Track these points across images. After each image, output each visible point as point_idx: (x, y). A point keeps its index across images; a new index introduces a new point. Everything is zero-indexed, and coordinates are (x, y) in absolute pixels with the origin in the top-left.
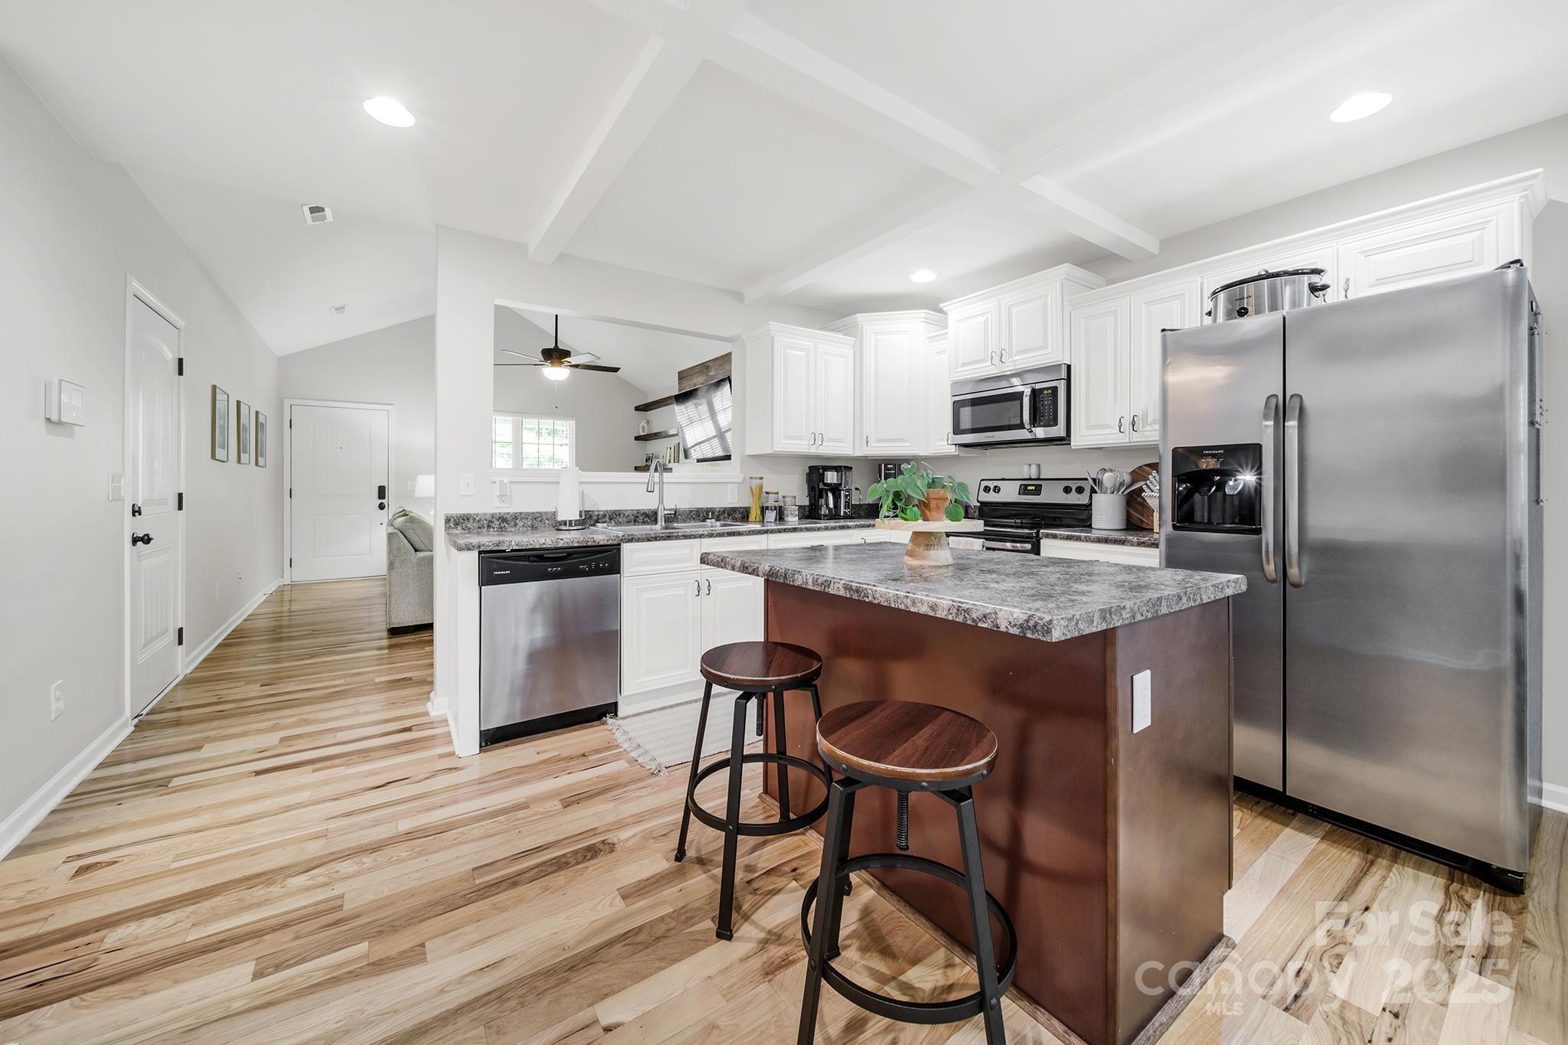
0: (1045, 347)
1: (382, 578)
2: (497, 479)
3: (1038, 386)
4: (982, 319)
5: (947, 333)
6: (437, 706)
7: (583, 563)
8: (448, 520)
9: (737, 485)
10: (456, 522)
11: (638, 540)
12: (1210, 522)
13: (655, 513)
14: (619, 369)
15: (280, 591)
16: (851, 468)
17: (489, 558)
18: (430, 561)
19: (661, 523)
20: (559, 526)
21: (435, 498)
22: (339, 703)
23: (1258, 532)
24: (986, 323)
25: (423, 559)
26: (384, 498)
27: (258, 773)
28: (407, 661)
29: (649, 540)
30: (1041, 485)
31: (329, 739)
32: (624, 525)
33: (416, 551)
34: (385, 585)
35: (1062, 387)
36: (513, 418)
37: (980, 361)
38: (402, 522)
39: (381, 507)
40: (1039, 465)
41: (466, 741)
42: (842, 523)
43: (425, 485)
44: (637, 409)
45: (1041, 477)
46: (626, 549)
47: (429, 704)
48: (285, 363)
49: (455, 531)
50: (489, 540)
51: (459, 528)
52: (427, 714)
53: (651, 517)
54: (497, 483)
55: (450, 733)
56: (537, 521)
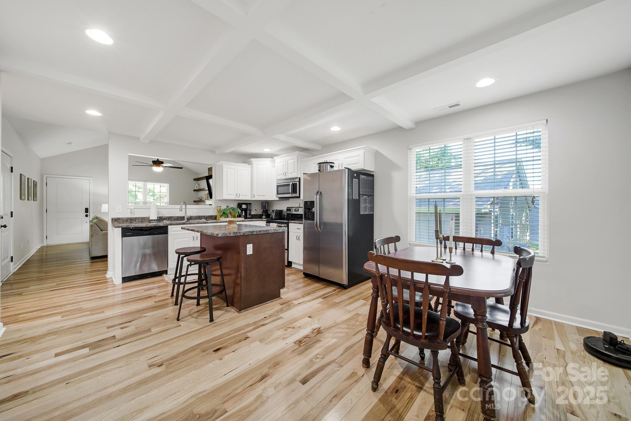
0: (294, 173)
1: (88, 243)
2: (129, 208)
3: (293, 183)
4: (282, 163)
5: (275, 166)
6: (109, 275)
7: (155, 231)
8: (112, 220)
9: (213, 209)
10: (114, 220)
11: (174, 225)
12: (308, 218)
13: (184, 217)
14: (183, 168)
15: (42, 248)
16: (251, 204)
17: (125, 230)
18: (107, 234)
19: (186, 220)
20: (150, 221)
21: (108, 212)
22: (74, 276)
23: (314, 220)
24: (283, 164)
25: (104, 233)
26: (88, 213)
27: (50, 291)
28: (99, 265)
29: (177, 225)
30: (299, 209)
31: (73, 283)
32: (173, 221)
33: (102, 231)
34: (89, 245)
35: (298, 183)
36: (143, 183)
37: (281, 175)
38: (96, 221)
39: (87, 216)
40: (300, 204)
41: (118, 280)
42: (248, 220)
43: (105, 208)
44: (194, 180)
45: (300, 207)
46: (169, 227)
47: (106, 275)
48: (43, 161)
49: (115, 223)
50: (125, 225)
51: (116, 222)
52: (106, 277)
53: (183, 218)
54: (129, 209)
55: (113, 280)
56: (143, 219)
